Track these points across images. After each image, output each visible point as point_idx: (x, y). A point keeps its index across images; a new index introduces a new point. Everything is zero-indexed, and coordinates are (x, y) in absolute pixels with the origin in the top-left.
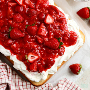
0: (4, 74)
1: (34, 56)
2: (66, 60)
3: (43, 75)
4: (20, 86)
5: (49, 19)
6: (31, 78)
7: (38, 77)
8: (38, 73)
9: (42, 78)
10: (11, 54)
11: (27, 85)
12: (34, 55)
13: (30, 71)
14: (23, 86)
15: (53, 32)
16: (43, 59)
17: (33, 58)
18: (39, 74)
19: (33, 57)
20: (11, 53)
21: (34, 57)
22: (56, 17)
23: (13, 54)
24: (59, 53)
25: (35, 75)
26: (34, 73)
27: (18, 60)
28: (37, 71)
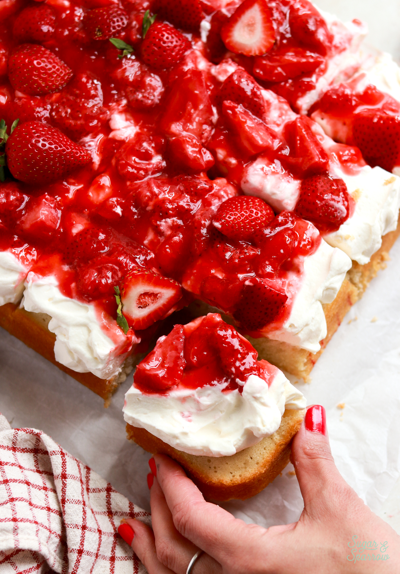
0: (12, 500)
1: (157, 290)
2: (364, 253)
3: (256, 404)
6: (185, 434)
7: (226, 427)
9: (248, 426)
17: (147, 299)
24: (321, 214)
25: (207, 409)
26: (198, 398)
27: (73, 300)
28: (215, 382)
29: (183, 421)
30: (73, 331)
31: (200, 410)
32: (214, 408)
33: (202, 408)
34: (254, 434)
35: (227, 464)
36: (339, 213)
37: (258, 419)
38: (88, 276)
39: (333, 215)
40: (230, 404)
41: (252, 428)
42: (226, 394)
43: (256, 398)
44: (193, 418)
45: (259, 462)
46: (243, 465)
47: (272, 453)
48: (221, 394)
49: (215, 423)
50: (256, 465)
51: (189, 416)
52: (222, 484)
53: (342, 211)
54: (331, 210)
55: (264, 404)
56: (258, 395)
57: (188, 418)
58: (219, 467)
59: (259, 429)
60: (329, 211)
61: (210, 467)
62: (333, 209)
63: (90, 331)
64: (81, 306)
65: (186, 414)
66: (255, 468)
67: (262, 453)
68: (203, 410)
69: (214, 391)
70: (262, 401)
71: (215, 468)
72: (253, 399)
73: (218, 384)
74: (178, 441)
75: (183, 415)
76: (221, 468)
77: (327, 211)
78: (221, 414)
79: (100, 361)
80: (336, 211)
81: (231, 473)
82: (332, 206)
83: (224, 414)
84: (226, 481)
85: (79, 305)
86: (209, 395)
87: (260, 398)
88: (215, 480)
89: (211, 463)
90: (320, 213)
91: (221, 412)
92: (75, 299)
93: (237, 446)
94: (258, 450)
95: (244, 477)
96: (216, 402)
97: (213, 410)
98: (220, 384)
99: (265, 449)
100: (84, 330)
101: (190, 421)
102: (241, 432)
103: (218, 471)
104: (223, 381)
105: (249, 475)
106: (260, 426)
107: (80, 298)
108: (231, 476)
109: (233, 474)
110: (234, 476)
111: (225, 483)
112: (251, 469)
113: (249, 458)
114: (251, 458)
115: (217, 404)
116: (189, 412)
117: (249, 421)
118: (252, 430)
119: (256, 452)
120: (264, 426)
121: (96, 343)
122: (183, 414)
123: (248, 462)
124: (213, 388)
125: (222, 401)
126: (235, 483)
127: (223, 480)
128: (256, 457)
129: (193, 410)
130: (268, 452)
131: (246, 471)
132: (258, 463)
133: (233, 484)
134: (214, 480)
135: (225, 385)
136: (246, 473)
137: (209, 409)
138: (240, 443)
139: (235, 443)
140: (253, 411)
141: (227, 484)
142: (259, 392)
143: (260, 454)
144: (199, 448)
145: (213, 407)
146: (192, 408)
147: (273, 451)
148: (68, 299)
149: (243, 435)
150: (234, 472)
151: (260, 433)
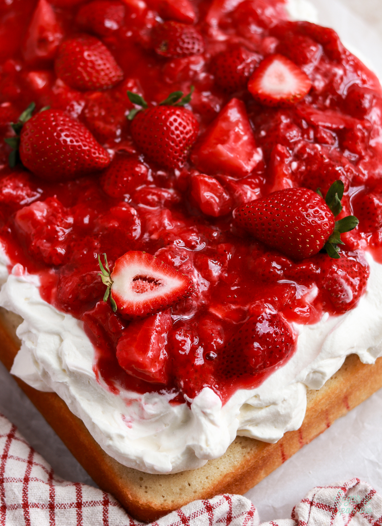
1: (157, 275)
3: (203, 420)
4: (31, 510)
5: (280, 78)
6: (121, 437)
7: (166, 442)
8: (173, 402)
9: (190, 443)
10: (10, 268)
11: (79, 505)
12: (157, 266)
13: (117, 386)
14: (52, 507)
15: (298, 157)
16: (213, 311)
17: (148, 285)
18: (177, 410)
19: (151, 280)
20: (6, 259)
21: (154, 282)
22: (325, 75)
23: (19, 267)
24: (325, 286)
25: (150, 418)
26: (144, 405)
27: (51, 306)
28: (164, 391)
29: (122, 424)
30: (42, 338)
31: (143, 418)
32: (159, 419)
33: (145, 416)
34: (196, 454)
35: (161, 485)
36: (344, 295)
37: (203, 437)
38: (70, 284)
39: (337, 294)
40: (176, 418)
41: (194, 446)
42: (173, 406)
43: (205, 414)
44: (133, 424)
45: (197, 490)
46: (178, 491)
47: (214, 484)
48: (168, 405)
49: (155, 436)
50: (193, 493)
51: (130, 422)
52: (150, 507)
53: (348, 295)
54: (337, 288)
55: (212, 422)
56: (208, 411)
57: (129, 423)
58: (151, 488)
59: (201, 448)
60: (335, 287)
61: (141, 486)
62: (340, 288)
63: (62, 340)
64: (58, 314)
65: (128, 418)
66: (191, 497)
67: (202, 482)
68: (146, 419)
69: (161, 400)
70: (212, 418)
71: (146, 487)
72: (202, 414)
73: (167, 394)
74: (110, 443)
75: (124, 419)
76: (153, 489)
77: (332, 286)
78: (164, 427)
79: (68, 373)
80: (342, 291)
81: (163, 497)
82: (341, 285)
83: (167, 427)
84: (155, 504)
85: (56, 312)
86: (155, 403)
87: (210, 414)
88: (144, 500)
89: (143, 481)
90: (324, 284)
91: (165, 425)
92: (53, 305)
93: (174, 464)
94: (199, 478)
95: (176, 504)
96: (161, 412)
97: (157, 421)
98: (168, 393)
99: (207, 478)
100: (56, 339)
101: (130, 427)
102: (183, 449)
103: (149, 492)
104: (172, 391)
105: (183, 502)
106: (203, 444)
107: (58, 305)
108: (162, 499)
109: (165, 498)
110: (165, 500)
111: (154, 507)
112: (186, 497)
113: (187, 484)
114: (189, 485)
115: (162, 415)
116: (131, 417)
117: (193, 439)
118: (193, 448)
119: (196, 479)
120: (207, 445)
121: (66, 353)
122: (124, 417)
123: (185, 488)
124: (161, 397)
125: (168, 412)
126: (165, 508)
127: (151, 503)
128: (195, 485)
129: (136, 417)
130: (210, 482)
131: (180, 498)
132: (195, 492)
133: (162, 508)
134: (142, 500)
135: (173, 396)
136: (179, 499)
137: (153, 420)
138: (179, 462)
139: (173, 460)
140: (200, 429)
141: (156, 508)
142: (210, 408)
143: (201, 482)
144: (133, 457)
145: (157, 418)
146: (135, 413)
147: (216, 483)
148: (46, 303)
149: (183, 454)
150: (167, 496)
151: (202, 452)
